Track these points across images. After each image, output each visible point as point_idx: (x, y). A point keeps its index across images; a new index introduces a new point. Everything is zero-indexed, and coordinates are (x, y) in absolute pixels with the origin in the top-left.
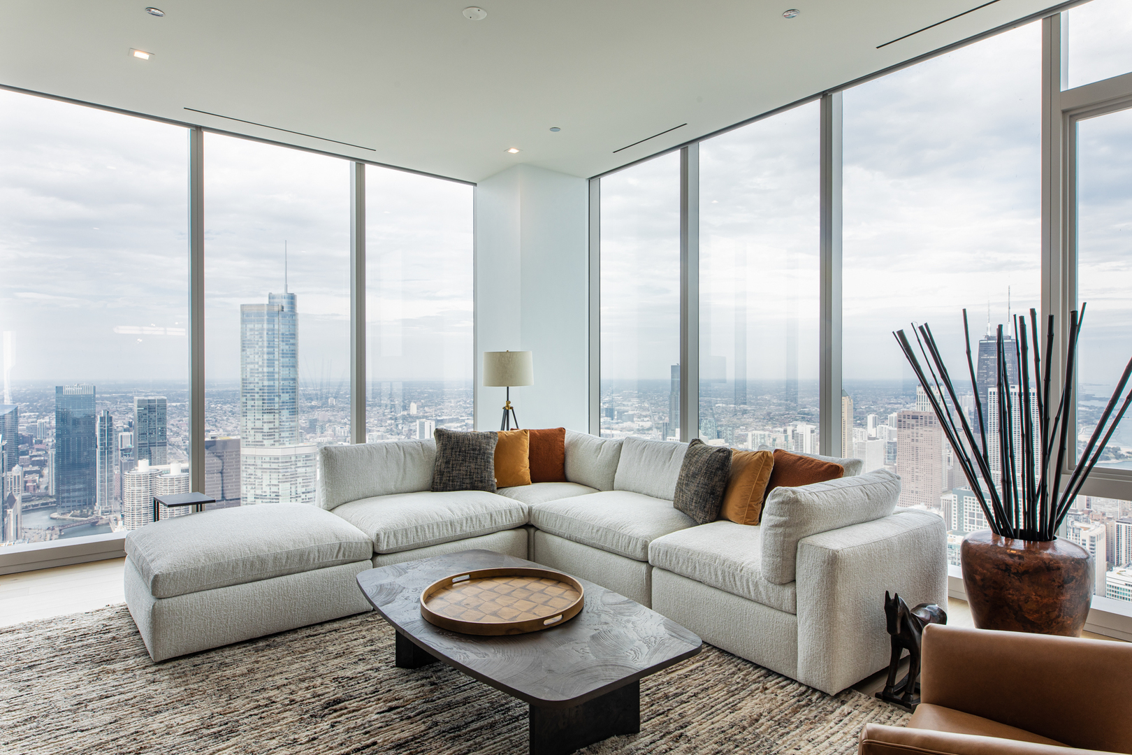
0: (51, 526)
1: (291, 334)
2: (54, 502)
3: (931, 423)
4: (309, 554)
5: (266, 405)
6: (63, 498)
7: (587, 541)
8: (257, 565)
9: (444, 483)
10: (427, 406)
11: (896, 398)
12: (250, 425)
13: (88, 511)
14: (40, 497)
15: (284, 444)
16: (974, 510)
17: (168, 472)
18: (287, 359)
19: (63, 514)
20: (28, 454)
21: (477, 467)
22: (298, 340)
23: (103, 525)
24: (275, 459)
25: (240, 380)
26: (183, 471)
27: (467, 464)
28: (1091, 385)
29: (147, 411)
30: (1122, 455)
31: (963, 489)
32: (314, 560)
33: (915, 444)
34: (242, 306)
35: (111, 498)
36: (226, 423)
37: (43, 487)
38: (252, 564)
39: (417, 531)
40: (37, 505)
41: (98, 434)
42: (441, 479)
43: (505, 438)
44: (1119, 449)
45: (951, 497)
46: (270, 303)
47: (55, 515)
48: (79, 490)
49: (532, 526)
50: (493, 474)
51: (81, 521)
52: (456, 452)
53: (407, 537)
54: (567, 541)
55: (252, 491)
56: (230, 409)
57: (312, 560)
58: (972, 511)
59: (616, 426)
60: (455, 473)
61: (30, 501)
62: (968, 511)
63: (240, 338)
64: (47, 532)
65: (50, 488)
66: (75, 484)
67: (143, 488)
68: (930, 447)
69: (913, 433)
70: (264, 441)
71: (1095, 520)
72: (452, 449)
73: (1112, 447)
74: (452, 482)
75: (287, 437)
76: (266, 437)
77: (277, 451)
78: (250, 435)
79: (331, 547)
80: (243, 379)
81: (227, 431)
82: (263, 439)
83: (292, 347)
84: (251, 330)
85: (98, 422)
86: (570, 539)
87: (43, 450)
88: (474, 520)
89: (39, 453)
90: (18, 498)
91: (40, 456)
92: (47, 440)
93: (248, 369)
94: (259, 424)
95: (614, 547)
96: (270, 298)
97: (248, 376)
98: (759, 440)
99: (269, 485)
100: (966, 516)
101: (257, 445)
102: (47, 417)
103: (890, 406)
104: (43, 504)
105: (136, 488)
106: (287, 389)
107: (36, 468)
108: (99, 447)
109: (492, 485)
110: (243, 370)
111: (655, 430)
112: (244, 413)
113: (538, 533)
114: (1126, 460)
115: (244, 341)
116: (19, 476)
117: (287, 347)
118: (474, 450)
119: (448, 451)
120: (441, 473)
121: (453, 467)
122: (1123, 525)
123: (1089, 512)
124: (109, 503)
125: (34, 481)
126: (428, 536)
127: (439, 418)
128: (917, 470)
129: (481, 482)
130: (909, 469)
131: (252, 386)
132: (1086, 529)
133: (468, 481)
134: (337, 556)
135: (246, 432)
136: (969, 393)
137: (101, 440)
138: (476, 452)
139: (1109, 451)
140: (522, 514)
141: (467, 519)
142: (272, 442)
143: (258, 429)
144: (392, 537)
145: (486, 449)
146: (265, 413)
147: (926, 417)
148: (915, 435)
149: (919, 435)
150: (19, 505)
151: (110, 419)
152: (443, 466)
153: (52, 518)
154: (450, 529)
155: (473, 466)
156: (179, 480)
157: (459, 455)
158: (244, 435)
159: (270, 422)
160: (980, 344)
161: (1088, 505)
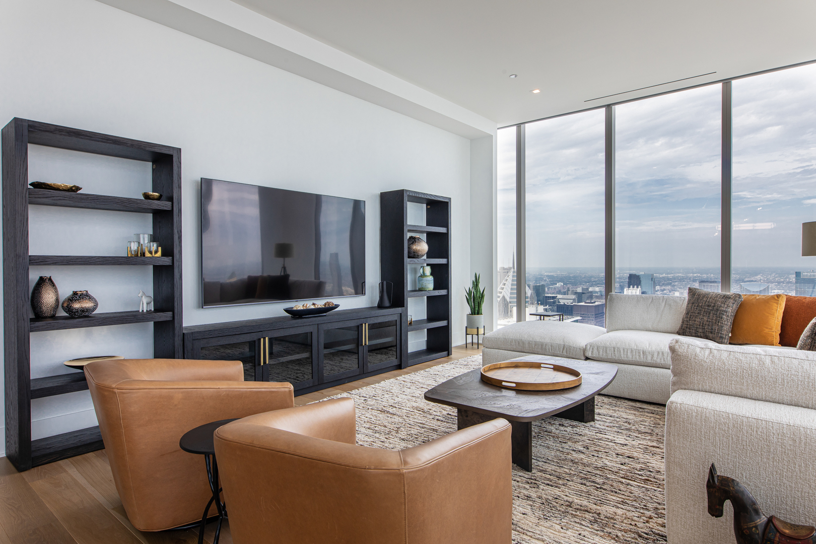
9: (683, 329)
21: (709, 320)
27: (701, 317)
50: (727, 327)
52: (695, 306)
53: (606, 353)
72: (693, 304)
74: (689, 329)
109: (721, 337)
118: (709, 306)
121: (690, 318)
126: (622, 356)
129: (711, 333)
133: (701, 330)
138: (710, 308)
144: (595, 349)
145: (721, 306)
155: (705, 319)
157: (697, 309)
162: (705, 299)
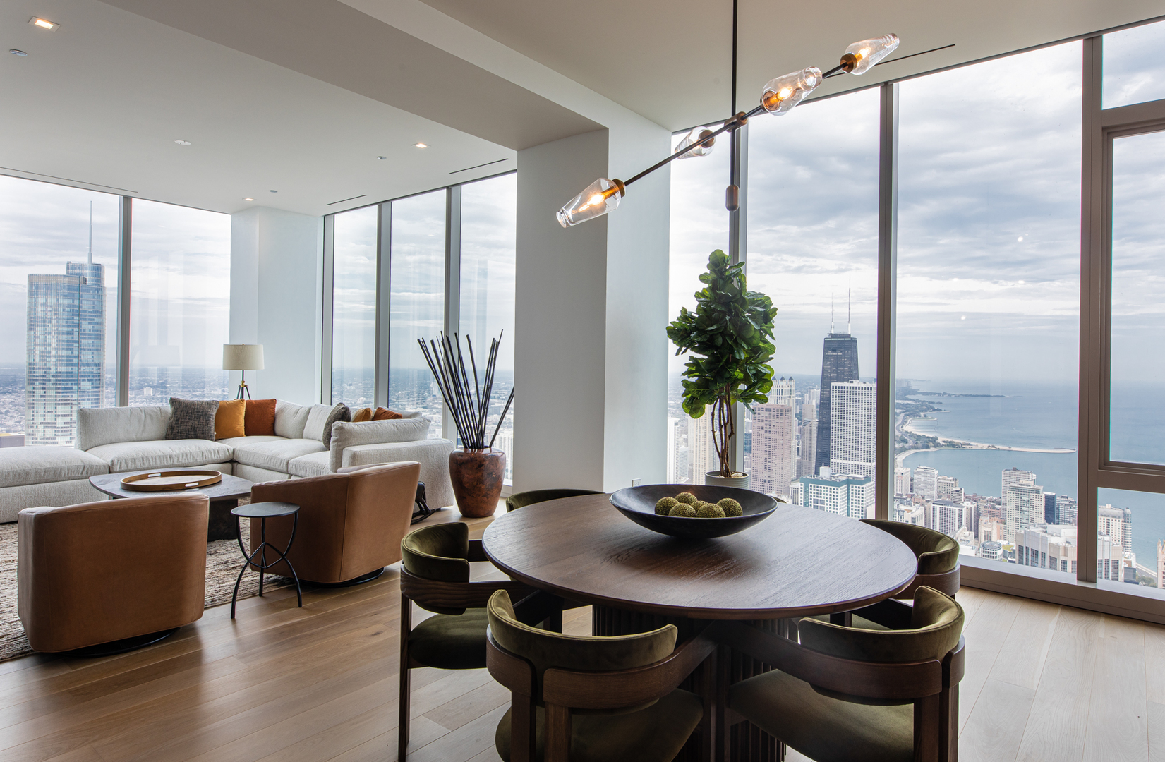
1: (95, 312)
3: (782, 415)
4: (61, 471)
5: (61, 395)
7: (262, 465)
8: (23, 475)
9: (174, 434)
12: (38, 419)
16: (817, 497)
18: (91, 341)
21: (200, 423)
22: (104, 318)
25: (26, 364)
27: (192, 422)
28: (917, 380)
30: (939, 443)
31: (808, 477)
32: (65, 474)
33: (767, 435)
34: (31, 276)
36: (4, 417)
38: (19, 475)
39: (143, 460)
42: (172, 432)
43: (226, 405)
44: (937, 439)
45: (798, 485)
46: (68, 273)
49: (236, 462)
50: (213, 428)
52: (184, 413)
53: (135, 464)
54: (253, 468)
57: (63, 475)
58: (816, 498)
60: (182, 428)
62: (813, 498)
63: (26, 314)
68: (781, 438)
69: (766, 425)
70: (57, 437)
71: (917, 503)
72: (182, 411)
73: (931, 436)
74: (181, 433)
76: (60, 434)
78: (39, 431)
79: (78, 467)
80: (30, 364)
81: (5, 426)
82: (55, 435)
83: (97, 327)
84: (42, 305)
86: (254, 466)
88: (189, 455)
93: (37, 352)
94: (50, 418)
95: (274, 467)
96: (68, 268)
97: (37, 360)
100: (811, 502)
101: (47, 443)
106: (89, 376)
109: (211, 436)
110: (30, 353)
112: (30, 404)
113: (239, 465)
114: (942, 448)
115: (32, 318)
117: (91, 327)
118: (198, 412)
119: (179, 413)
120: (172, 427)
121: (181, 424)
122: (938, 506)
123: (912, 496)
126: (151, 463)
128: (769, 460)
129: (203, 433)
130: (763, 459)
131: (41, 372)
132: (909, 511)
133: (192, 433)
134: (82, 473)
135: (32, 427)
136: (817, 387)
138: (200, 414)
139: (929, 440)
140: (227, 453)
141: (183, 454)
142: (68, 438)
143: (48, 423)
144: (123, 463)
145: (209, 412)
146: (59, 404)
147: (778, 409)
148: (768, 427)
149: (772, 427)
152: (174, 422)
154: (169, 460)
155: (197, 423)
157: (187, 415)
158: (30, 431)
159: (65, 416)
160: (825, 341)
161: (911, 489)
162: (193, 407)
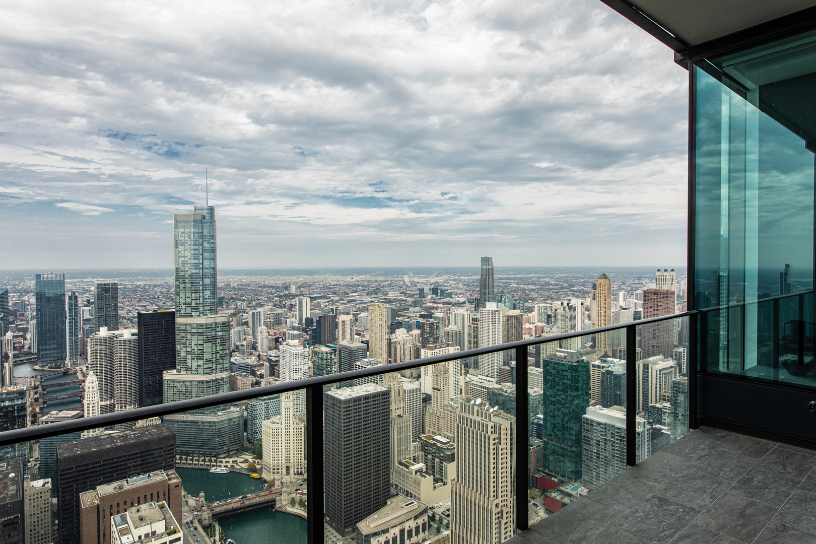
0: (34, 375)
1: (211, 236)
2: (36, 358)
3: (667, 297)
5: (194, 287)
6: (42, 355)
10: (303, 287)
11: (638, 280)
12: (182, 301)
13: (60, 364)
14: (25, 354)
15: (206, 315)
17: (122, 335)
18: (209, 254)
19: (42, 366)
20: (14, 324)
22: (216, 239)
23: (72, 374)
24: (200, 326)
25: (174, 269)
26: (133, 335)
29: (103, 292)
33: (656, 312)
34: (175, 215)
35: (78, 355)
37: (26, 347)
40: (24, 360)
41: (67, 309)
45: (681, 349)
46: (195, 213)
47: (37, 367)
48: (54, 349)
51: (56, 371)
55: (184, 349)
56: (159, 290)
59: (440, 301)
61: (18, 357)
63: (174, 238)
64: (32, 379)
65: (32, 347)
66: (50, 345)
67: (103, 347)
69: (654, 305)
70: (192, 313)
75: (209, 310)
76: (194, 310)
77: (202, 320)
78: (182, 309)
80: (177, 268)
82: (192, 311)
83: (212, 245)
84: (182, 233)
85: (67, 300)
87: (25, 320)
89: (23, 322)
90: (11, 355)
91: (23, 324)
92: (27, 313)
93: (180, 261)
94: (188, 300)
96: (195, 210)
97: (180, 266)
98: (543, 310)
99: (196, 345)
101: (187, 316)
102: (26, 297)
103: (634, 286)
104: (27, 360)
105: (98, 347)
106: (209, 275)
107: (21, 334)
108: (68, 318)
110: (176, 261)
111: (467, 303)
112: (177, 292)
115: (177, 241)
116: (11, 340)
117: (208, 245)
124: (76, 359)
125: (21, 343)
127: (311, 296)
128: (657, 331)
130: (651, 330)
131: (183, 273)
135: (179, 306)
137: (69, 313)
142: (198, 313)
143: (188, 304)
146: (193, 293)
147: (664, 293)
148: (656, 306)
149: (659, 306)
150: (11, 360)
151: (76, 297)
153: (34, 370)
156: (130, 341)
158: (178, 309)
159: (196, 299)
